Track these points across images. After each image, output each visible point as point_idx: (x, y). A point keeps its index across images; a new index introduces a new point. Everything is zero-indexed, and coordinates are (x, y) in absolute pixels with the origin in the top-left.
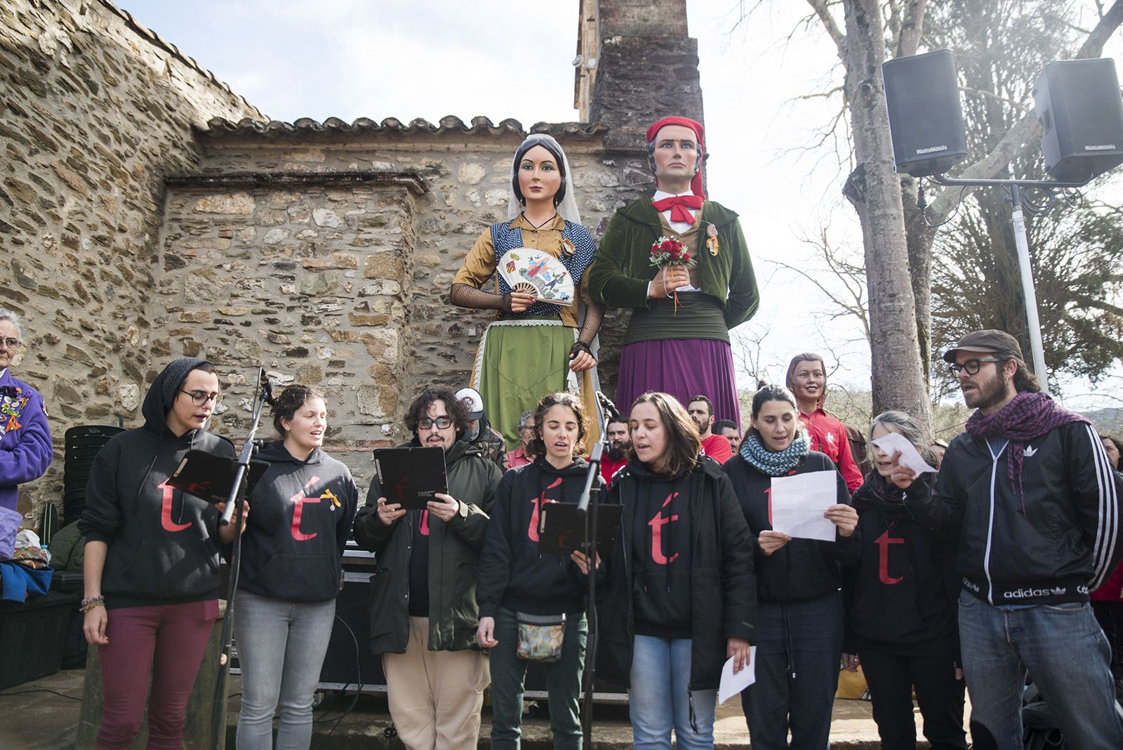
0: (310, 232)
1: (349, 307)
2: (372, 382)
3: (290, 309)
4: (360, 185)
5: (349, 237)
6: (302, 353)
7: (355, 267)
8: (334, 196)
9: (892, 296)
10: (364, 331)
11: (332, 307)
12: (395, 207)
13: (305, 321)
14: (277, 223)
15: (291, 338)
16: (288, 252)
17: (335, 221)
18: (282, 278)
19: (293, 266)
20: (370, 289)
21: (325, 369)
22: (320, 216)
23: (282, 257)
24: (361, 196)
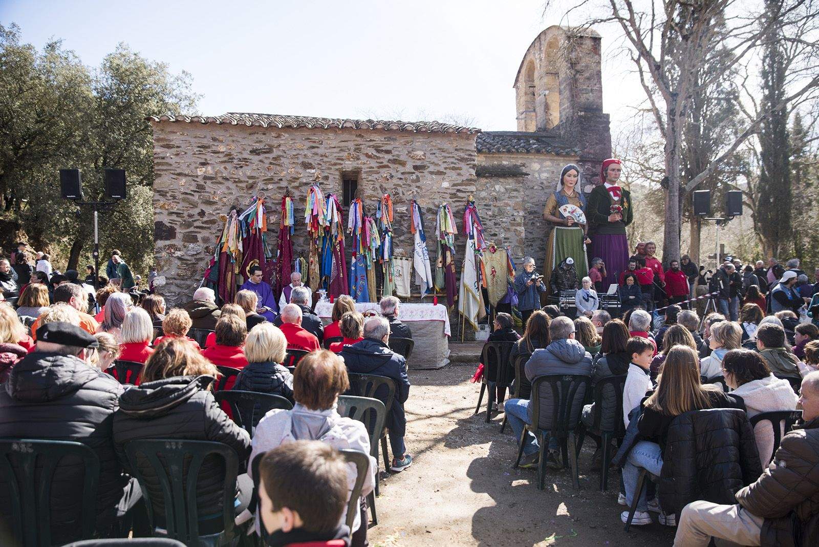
0: (494, 193)
1: (509, 220)
2: (517, 244)
3: (490, 220)
4: (509, 176)
5: (507, 195)
6: (495, 235)
7: (510, 206)
8: (502, 180)
9: (674, 221)
10: (514, 228)
11: (504, 220)
12: (521, 185)
13: (495, 224)
14: (483, 190)
15: (492, 230)
16: (488, 200)
17: (503, 190)
18: (487, 209)
19: (490, 205)
20: (516, 214)
21: (503, 240)
22: (497, 187)
23: (487, 202)
24: (510, 180)
